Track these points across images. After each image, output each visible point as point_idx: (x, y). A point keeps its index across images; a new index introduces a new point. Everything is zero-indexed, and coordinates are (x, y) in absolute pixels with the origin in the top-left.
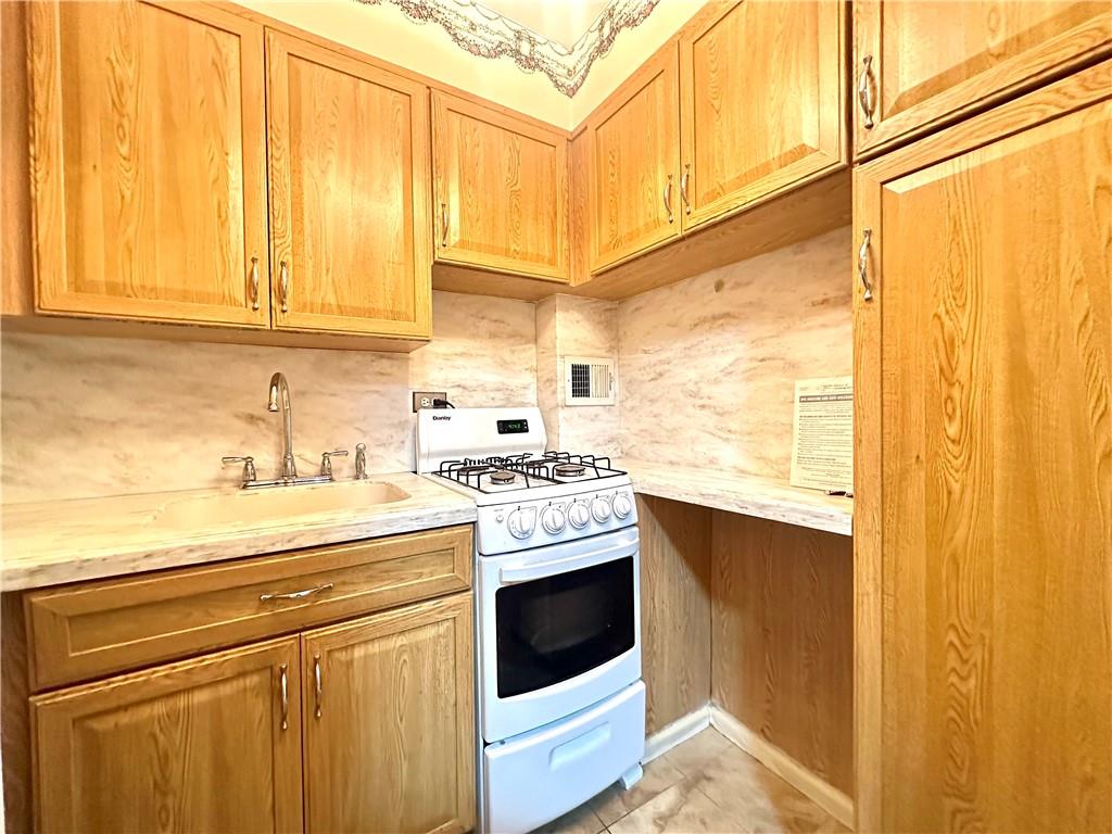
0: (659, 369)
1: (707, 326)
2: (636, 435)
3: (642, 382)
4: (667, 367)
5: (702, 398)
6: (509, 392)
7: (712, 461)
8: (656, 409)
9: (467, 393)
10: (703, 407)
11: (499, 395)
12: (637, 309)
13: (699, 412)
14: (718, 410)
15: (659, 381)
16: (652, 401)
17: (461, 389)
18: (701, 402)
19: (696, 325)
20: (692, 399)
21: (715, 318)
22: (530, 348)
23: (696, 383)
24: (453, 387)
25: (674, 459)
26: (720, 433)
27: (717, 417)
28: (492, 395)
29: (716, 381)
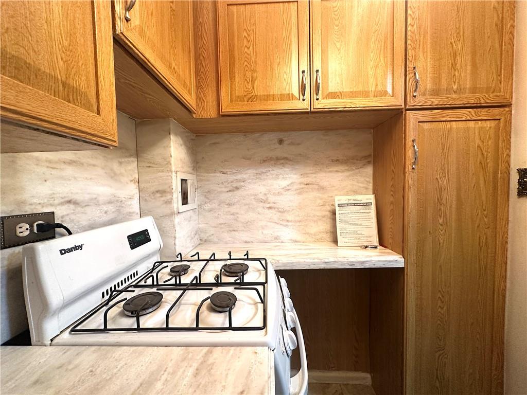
0: (235, 185)
1: (272, 162)
2: (215, 227)
3: (221, 192)
4: (242, 184)
5: (269, 203)
6: (119, 204)
7: (276, 238)
8: (233, 209)
9: (79, 209)
10: (270, 208)
11: (111, 208)
12: (214, 144)
13: (267, 211)
14: (280, 210)
15: (235, 192)
16: (229, 205)
17: (72, 206)
18: (268, 206)
19: (264, 161)
20: (262, 203)
21: (278, 159)
22: (133, 162)
23: (265, 194)
24: (62, 204)
25: (248, 239)
26: (282, 223)
27: (279, 214)
28: (105, 208)
29: (279, 194)
